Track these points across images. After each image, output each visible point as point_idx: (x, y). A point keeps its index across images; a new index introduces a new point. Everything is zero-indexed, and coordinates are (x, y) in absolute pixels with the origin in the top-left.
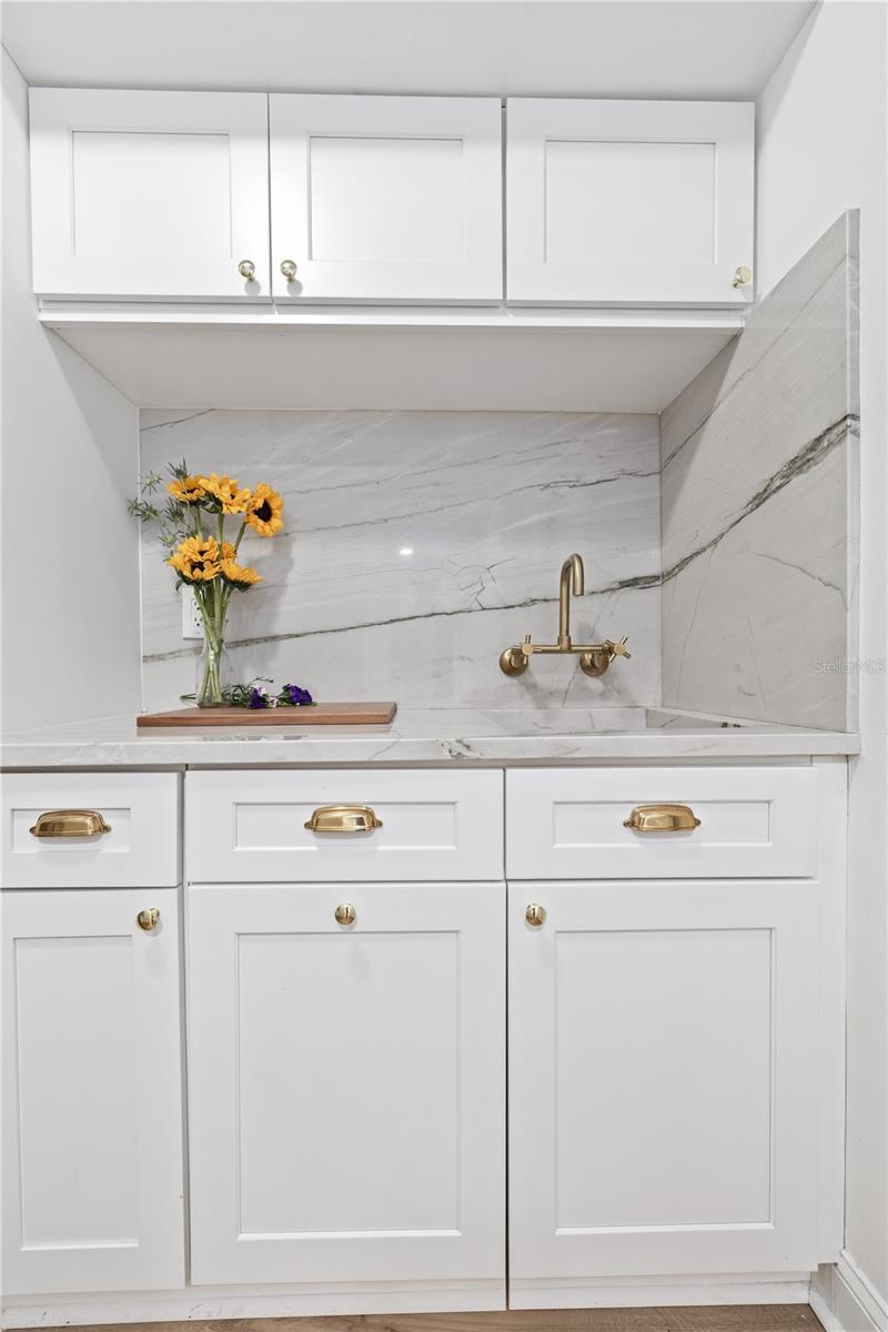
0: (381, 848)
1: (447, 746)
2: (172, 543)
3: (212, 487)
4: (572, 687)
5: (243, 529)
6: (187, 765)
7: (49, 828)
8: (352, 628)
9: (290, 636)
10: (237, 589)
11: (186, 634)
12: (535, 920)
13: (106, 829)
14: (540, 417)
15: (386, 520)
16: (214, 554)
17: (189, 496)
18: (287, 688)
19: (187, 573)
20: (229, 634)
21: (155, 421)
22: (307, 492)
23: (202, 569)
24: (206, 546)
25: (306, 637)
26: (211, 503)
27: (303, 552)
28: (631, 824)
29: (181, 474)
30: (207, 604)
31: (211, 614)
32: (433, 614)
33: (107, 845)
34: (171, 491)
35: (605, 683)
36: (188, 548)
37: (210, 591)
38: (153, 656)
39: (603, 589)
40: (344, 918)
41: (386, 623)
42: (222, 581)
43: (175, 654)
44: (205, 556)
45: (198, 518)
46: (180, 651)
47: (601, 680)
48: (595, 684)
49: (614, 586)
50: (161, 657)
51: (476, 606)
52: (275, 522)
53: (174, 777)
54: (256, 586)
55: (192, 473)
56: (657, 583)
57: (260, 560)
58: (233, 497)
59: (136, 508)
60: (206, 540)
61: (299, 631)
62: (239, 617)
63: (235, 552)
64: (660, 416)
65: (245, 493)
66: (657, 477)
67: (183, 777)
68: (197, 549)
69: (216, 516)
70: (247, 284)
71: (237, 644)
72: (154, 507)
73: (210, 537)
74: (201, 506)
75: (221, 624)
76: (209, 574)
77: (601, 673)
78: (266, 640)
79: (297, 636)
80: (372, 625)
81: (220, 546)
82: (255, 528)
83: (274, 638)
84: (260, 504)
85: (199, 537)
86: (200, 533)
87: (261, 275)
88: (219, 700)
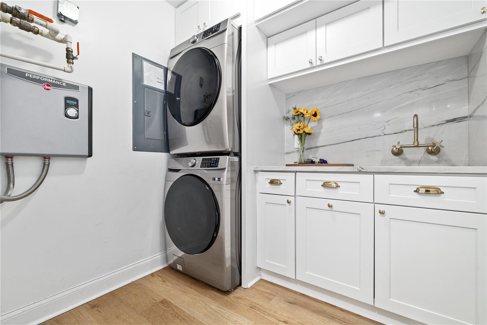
0: (339, 192)
1: (357, 168)
2: (293, 125)
3: (302, 111)
4: (422, 159)
5: (309, 120)
6: (297, 171)
7: (272, 182)
8: (340, 143)
9: (322, 146)
10: (308, 135)
11: (295, 147)
12: (382, 213)
13: (282, 183)
14: (408, 69)
15: (351, 111)
16: (302, 127)
17: (297, 114)
18: (320, 160)
19: (296, 132)
20: (306, 146)
21: (289, 96)
22: (327, 107)
23: (300, 131)
24: (301, 125)
25: (326, 146)
26: (302, 115)
27: (326, 124)
28: (416, 191)
29: (295, 109)
30: (301, 139)
31: (302, 142)
32: (367, 138)
33: (281, 187)
34: (292, 113)
35: (439, 158)
36: (296, 126)
37: (301, 136)
38: (288, 153)
39: (438, 124)
40: (330, 206)
41: (351, 141)
42: (304, 133)
43: (293, 152)
44: (300, 128)
45: (299, 119)
46: (294, 151)
47: (437, 156)
48: (433, 158)
49: (443, 122)
50: (290, 153)
51: (382, 134)
52: (318, 117)
53: (294, 174)
54: (312, 134)
55: (297, 108)
56: (466, 119)
57: (314, 127)
58: (307, 112)
59: (285, 118)
60: (300, 123)
61: (324, 145)
62: (308, 142)
63: (308, 126)
64: (468, 56)
65: (310, 111)
66: (467, 79)
67: (296, 174)
68: (298, 126)
69: (303, 118)
70: (310, 64)
71: (308, 149)
72: (289, 117)
73: (301, 123)
74: (299, 116)
75: (304, 144)
76: (301, 132)
77: (437, 154)
78: (315, 148)
79: (324, 146)
80: (346, 142)
81: (304, 125)
82: (312, 119)
83: (318, 147)
84: (314, 113)
85: (299, 123)
86: (299, 122)
87: (314, 62)
88: (303, 162)
